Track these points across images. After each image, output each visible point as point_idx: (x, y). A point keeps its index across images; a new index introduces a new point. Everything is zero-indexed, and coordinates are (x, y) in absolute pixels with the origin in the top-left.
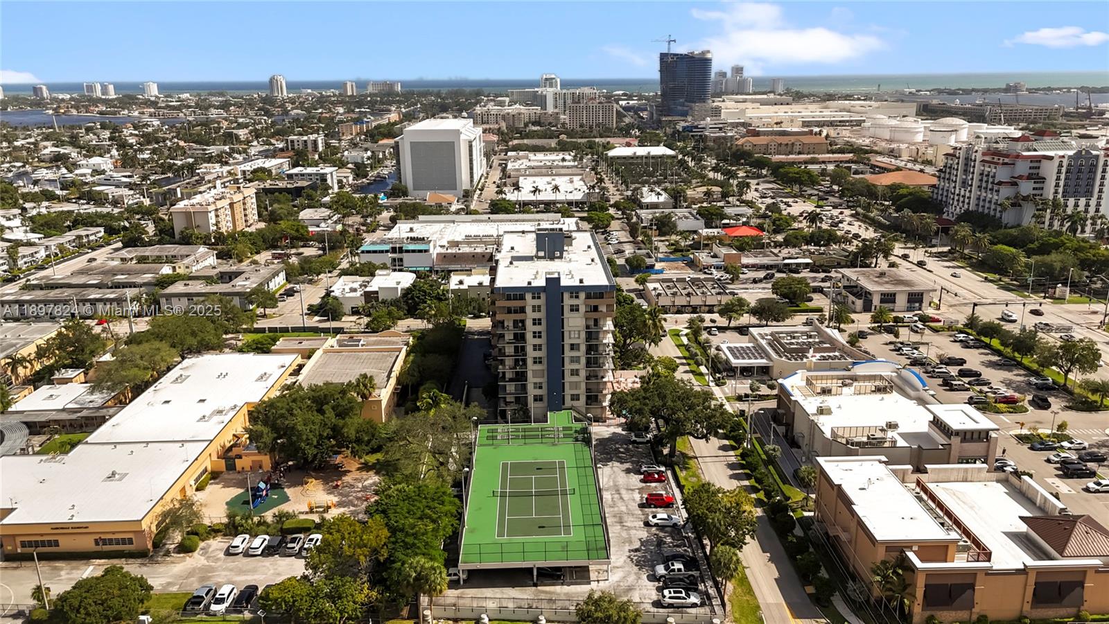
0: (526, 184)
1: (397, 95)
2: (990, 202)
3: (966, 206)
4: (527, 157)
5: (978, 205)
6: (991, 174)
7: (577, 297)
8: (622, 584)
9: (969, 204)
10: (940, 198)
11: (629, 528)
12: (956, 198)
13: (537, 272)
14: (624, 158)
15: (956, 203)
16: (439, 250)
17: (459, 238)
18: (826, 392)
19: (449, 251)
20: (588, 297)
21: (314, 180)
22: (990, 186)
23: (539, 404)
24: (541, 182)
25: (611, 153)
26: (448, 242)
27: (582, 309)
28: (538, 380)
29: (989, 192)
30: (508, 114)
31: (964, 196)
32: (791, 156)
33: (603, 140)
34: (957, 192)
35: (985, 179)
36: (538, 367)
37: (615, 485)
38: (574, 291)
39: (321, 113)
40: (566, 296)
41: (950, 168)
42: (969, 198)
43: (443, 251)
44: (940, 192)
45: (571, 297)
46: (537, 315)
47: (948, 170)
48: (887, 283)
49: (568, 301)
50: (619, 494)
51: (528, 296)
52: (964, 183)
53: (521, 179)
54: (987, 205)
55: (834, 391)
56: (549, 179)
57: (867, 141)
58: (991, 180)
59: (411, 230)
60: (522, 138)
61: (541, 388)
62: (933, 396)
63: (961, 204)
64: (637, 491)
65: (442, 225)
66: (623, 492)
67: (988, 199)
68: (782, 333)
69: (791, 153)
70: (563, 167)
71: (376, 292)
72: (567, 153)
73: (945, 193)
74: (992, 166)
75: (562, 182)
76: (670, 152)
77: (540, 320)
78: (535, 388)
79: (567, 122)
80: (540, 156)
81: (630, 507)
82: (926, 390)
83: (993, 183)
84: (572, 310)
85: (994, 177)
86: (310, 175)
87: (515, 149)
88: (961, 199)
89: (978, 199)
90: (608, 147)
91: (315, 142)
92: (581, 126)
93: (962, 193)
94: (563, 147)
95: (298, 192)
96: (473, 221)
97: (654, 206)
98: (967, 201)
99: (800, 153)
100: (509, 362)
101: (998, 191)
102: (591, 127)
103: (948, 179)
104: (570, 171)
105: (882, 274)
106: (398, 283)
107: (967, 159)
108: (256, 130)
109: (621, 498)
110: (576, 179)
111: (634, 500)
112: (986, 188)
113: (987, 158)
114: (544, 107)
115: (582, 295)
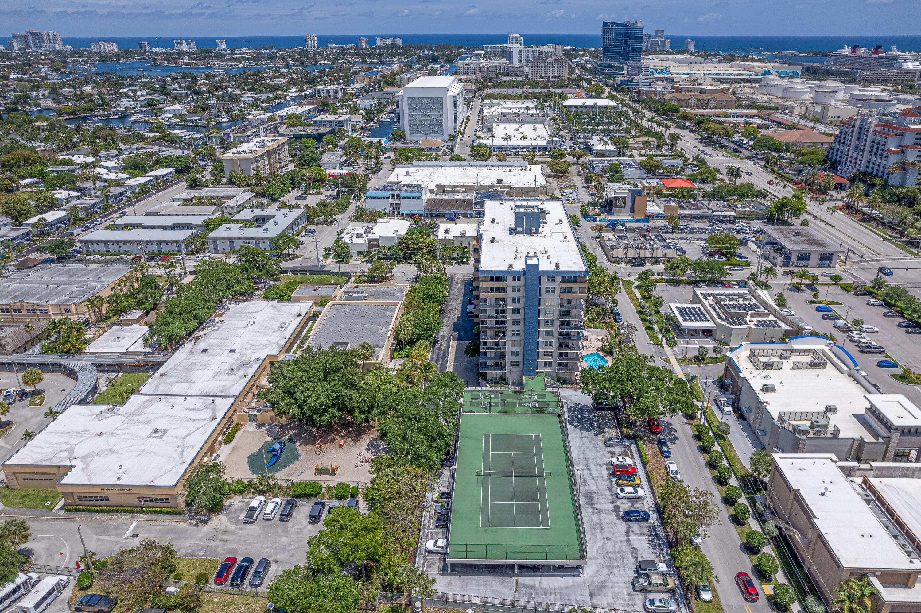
0: (499, 130)
1: (399, 48)
2: (879, 165)
3: (858, 167)
4: (499, 105)
5: (868, 167)
6: (882, 143)
7: (553, 280)
8: (595, 579)
9: (860, 165)
10: (834, 157)
11: (600, 512)
12: (849, 159)
13: (517, 251)
14: (576, 107)
15: (848, 163)
16: (429, 196)
17: (446, 182)
18: (768, 365)
19: (438, 197)
20: (564, 280)
21: (333, 127)
22: (880, 152)
23: (516, 369)
24: (511, 128)
25: (566, 103)
26: (437, 186)
27: (558, 291)
28: (516, 349)
29: (878, 157)
30: (484, 67)
31: (856, 159)
32: (707, 110)
33: (559, 91)
34: (850, 154)
35: (876, 146)
36: (516, 338)
37: (586, 459)
38: (551, 276)
39: (342, 64)
40: (544, 279)
41: (845, 134)
42: (861, 160)
43: (432, 196)
44: (835, 153)
45: (549, 280)
46: (517, 295)
47: (843, 136)
48: (802, 242)
49: (545, 284)
50: (589, 469)
51: (509, 279)
52: (857, 148)
53: (495, 125)
54: (876, 167)
55: (775, 366)
56: (516, 126)
57: (766, 98)
58: (881, 147)
59: (407, 174)
60: (494, 86)
61: (518, 355)
62: (864, 377)
63: (853, 165)
64: (605, 466)
65: (432, 168)
66: (592, 467)
67: (877, 163)
68: (721, 295)
69: (707, 107)
70: (528, 115)
71: (378, 240)
72: (530, 102)
73: (839, 154)
74: (884, 136)
75: (527, 128)
76: (613, 103)
77: (519, 299)
78: (513, 355)
79: (530, 73)
80: (509, 104)
81: (599, 485)
82: (857, 370)
83: (883, 150)
84: (548, 291)
85: (884, 145)
86: (330, 122)
87: (490, 97)
88: (854, 161)
89: (869, 162)
90: (563, 97)
91: (336, 92)
92: (541, 77)
93: (855, 155)
94: (526, 97)
95: (319, 137)
96: (456, 166)
97: (602, 153)
98: (858, 162)
99: (715, 107)
100: (490, 332)
101: (887, 157)
102: (549, 78)
103: (843, 143)
104: (533, 119)
105: (797, 234)
106: (396, 232)
107: (860, 128)
108: (293, 79)
109: (591, 475)
110: (539, 126)
111: (602, 477)
112: (876, 154)
113: (878, 129)
114: (511, 61)
115: (558, 279)
